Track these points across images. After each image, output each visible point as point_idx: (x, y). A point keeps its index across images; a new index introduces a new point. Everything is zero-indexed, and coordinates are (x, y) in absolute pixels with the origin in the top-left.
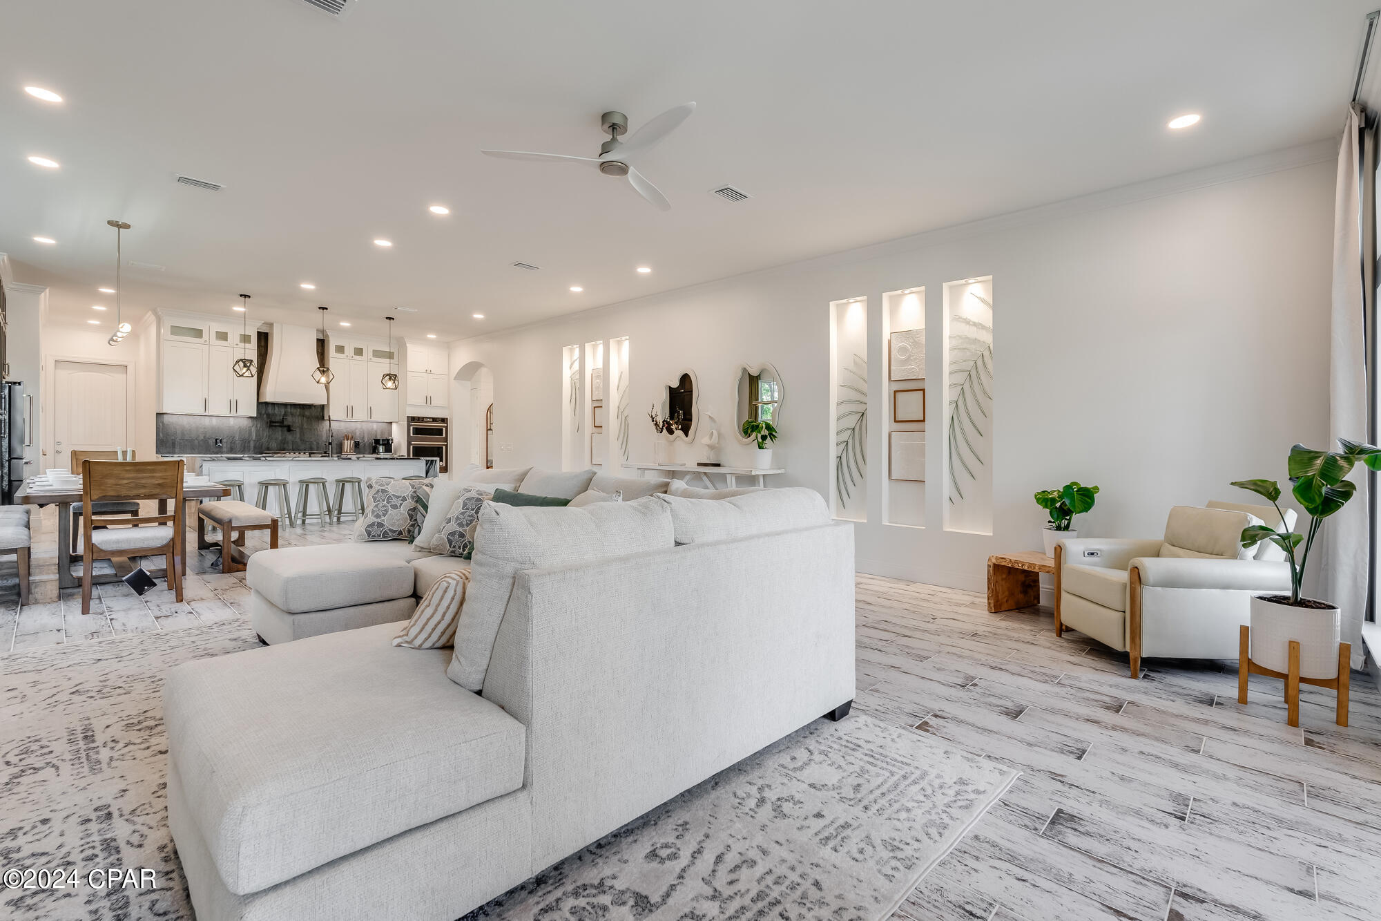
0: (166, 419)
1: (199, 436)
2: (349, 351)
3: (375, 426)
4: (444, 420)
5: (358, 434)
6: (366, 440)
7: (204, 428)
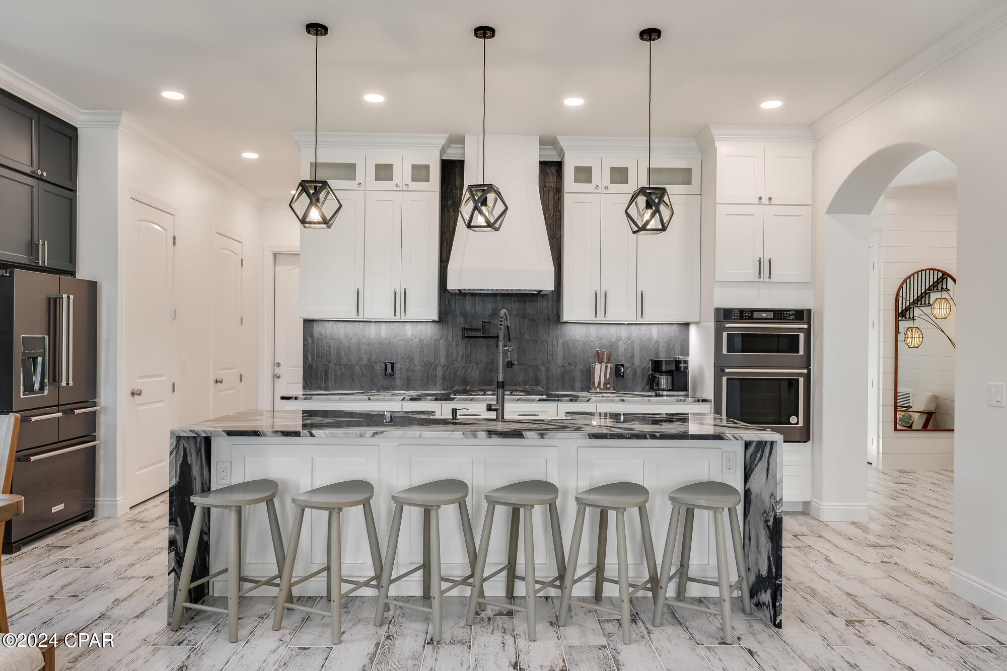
0: (317, 329)
1: (360, 358)
2: (602, 176)
3: (655, 332)
4: (801, 315)
5: (621, 350)
6: (637, 362)
7: (369, 344)
